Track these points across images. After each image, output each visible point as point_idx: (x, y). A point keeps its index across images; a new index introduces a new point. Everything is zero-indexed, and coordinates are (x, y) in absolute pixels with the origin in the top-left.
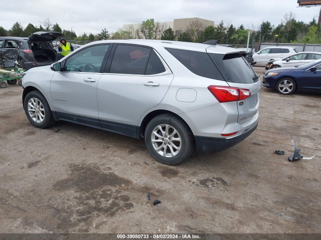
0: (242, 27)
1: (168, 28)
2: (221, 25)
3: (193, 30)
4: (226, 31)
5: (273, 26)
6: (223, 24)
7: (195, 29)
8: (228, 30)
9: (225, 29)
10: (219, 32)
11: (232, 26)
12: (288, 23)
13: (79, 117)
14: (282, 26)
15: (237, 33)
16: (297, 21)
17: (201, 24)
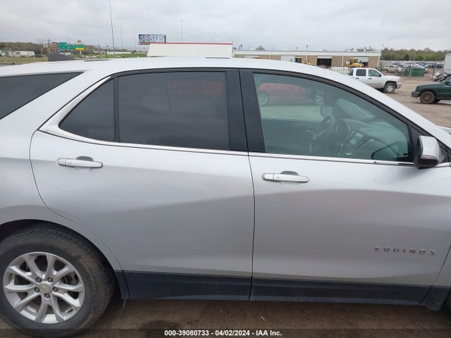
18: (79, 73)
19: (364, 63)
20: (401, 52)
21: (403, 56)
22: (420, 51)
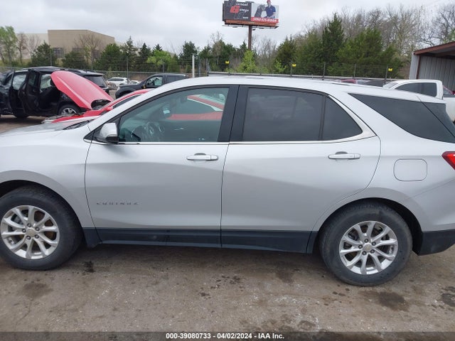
0: (158, 47)
1: (42, 43)
2: (130, 43)
3: (85, 49)
4: (137, 52)
5: (198, 48)
6: (131, 42)
7: (89, 47)
8: (139, 50)
9: (136, 49)
10: (127, 54)
11: (145, 46)
12: (216, 45)
13: (168, 231)
14: (209, 48)
15: (152, 55)
16: (226, 44)
17: (98, 41)
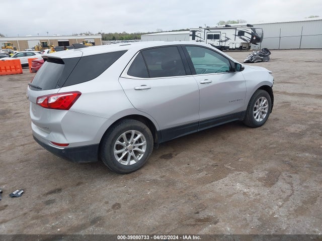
18: (126, 51)
19: (92, 43)
20: (110, 35)
21: (112, 38)
22: (120, 34)
